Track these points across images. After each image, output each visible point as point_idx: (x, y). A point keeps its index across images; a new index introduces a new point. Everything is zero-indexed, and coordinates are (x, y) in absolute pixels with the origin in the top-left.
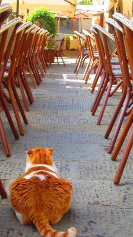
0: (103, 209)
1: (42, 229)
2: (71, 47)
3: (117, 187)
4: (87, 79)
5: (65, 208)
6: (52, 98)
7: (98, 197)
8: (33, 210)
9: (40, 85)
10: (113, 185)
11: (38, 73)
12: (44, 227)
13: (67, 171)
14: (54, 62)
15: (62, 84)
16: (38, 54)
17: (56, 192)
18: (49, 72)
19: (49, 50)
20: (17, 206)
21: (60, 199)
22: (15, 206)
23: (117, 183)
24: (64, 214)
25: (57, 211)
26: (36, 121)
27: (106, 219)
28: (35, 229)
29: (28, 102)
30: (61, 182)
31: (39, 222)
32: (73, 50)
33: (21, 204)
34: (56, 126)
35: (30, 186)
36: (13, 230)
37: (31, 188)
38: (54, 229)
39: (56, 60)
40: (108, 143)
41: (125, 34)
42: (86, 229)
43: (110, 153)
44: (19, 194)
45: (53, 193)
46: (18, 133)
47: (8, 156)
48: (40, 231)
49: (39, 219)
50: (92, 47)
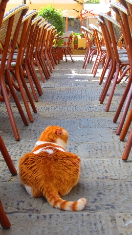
0: (112, 182)
1: (51, 199)
2: (79, 46)
3: (126, 163)
4: (96, 73)
5: (74, 180)
6: (60, 90)
7: (106, 172)
8: (42, 182)
9: (49, 80)
10: (122, 162)
11: (47, 69)
12: (54, 197)
13: (76, 151)
14: (62, 60)
15: (71, 78)
16: (46, 50)
17: (64, 164)
18: (57, 68)
19: (57, 47)
20: (27, 180)
21: (69, 171)
22: (25, 179)
23: (125, 159)
24: (74, 187)
25: (66, 183)
26: (45, 110)
27: (115, 191)
28: (45, 200)
29: (38, 95)
30: (69, 155)
31: (49, 193)
32: (81, 49)
33: (31, 177)
34: (64, 114)
35: (39, 159)
36: (23, 202)
37: (40, 161)
38: (63, 199)
39: (64, 58)
40: (116, 126)
41: (129, 15)
42: (95, 200)
43: (118, 134)
44: (28, 167)
45: (61, 165)
46: (28, 121)
47: (18, 140)
48: (50, 201)
49: (49, 189)
50: (99, 41)
